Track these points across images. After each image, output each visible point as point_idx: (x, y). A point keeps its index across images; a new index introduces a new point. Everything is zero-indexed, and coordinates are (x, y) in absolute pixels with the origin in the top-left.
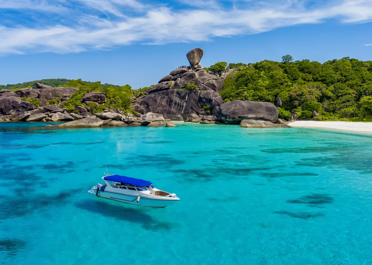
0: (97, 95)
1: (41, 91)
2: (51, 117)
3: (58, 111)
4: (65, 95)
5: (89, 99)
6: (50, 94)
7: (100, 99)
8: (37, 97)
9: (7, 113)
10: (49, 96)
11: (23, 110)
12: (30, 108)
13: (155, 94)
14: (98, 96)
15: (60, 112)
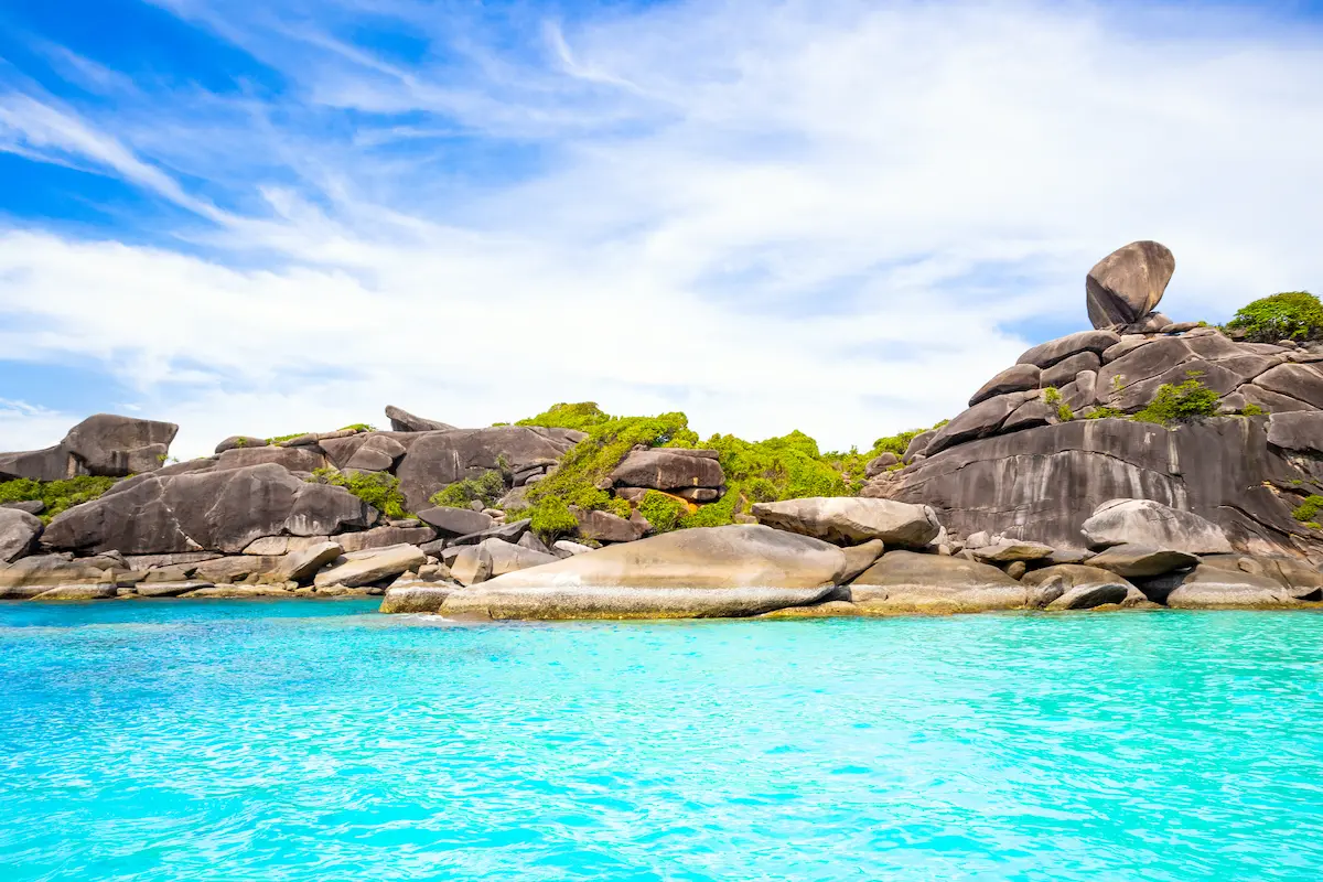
0: (686, 458)
1: (406, 442)
2: (450, 562)
3: (489, 536)
4: (523, 461)
5: (644, 478)
6: (455, 454)
7: (696, 479)
8: (388, 469)
9: (230, 548)
10: (449, 464)
11: (310, 532)
12: (345, 518)
13: (974, 452)
14: (689, 464)
15: (500, 537)
